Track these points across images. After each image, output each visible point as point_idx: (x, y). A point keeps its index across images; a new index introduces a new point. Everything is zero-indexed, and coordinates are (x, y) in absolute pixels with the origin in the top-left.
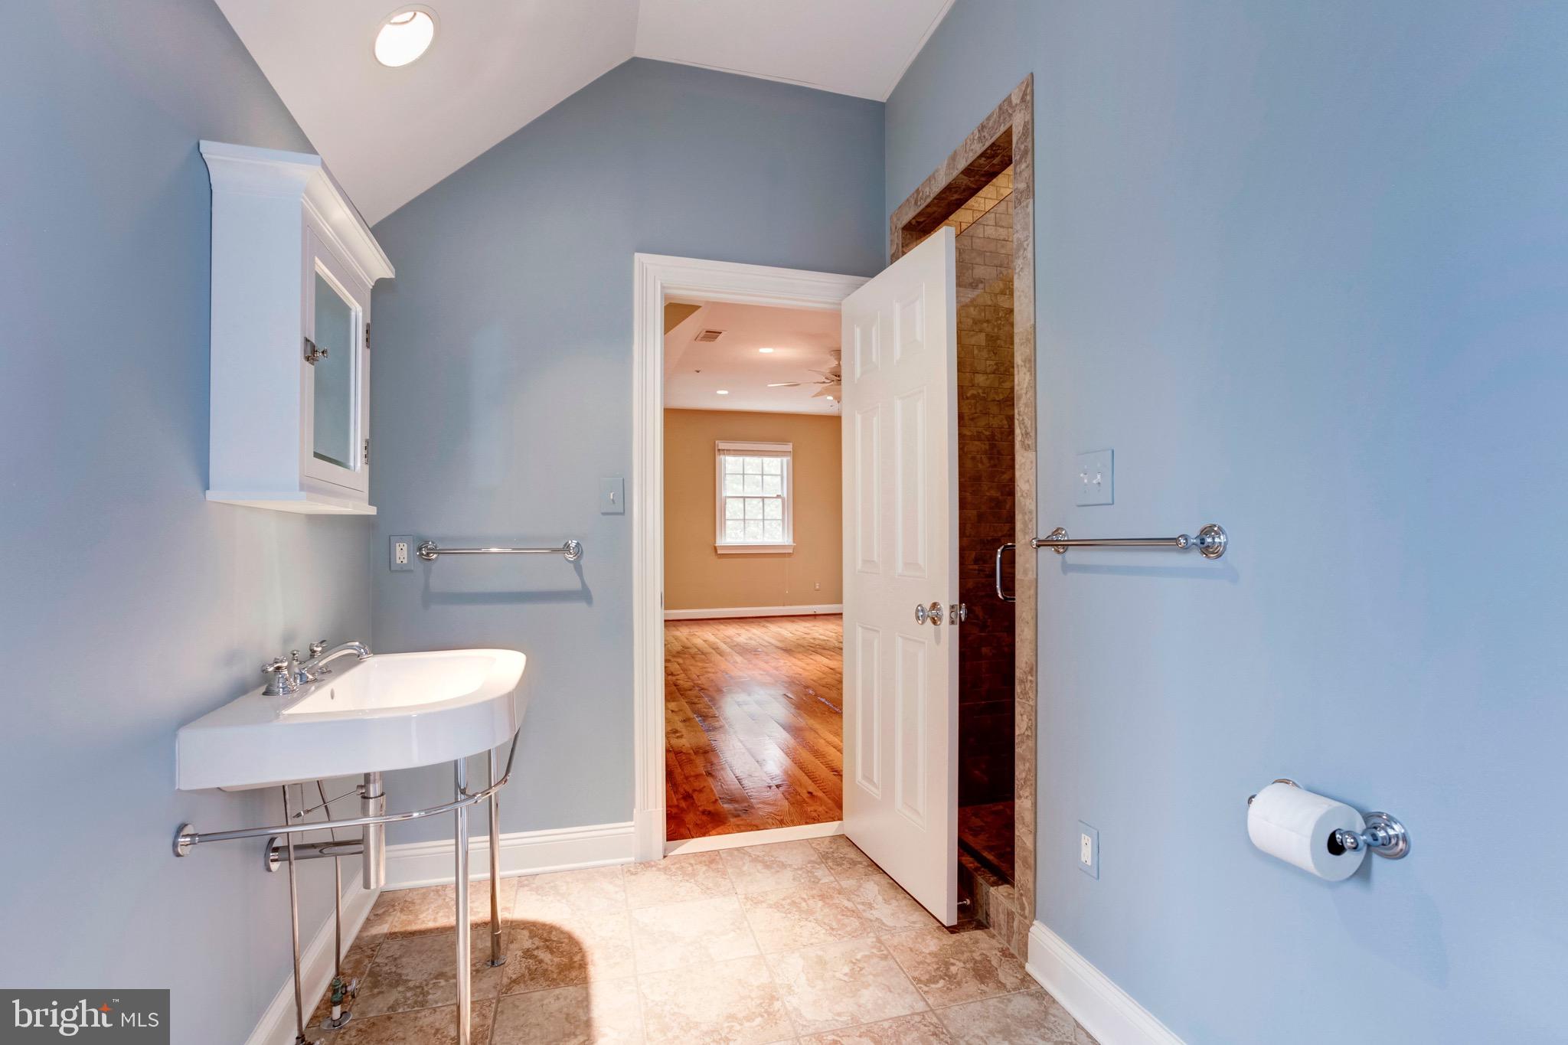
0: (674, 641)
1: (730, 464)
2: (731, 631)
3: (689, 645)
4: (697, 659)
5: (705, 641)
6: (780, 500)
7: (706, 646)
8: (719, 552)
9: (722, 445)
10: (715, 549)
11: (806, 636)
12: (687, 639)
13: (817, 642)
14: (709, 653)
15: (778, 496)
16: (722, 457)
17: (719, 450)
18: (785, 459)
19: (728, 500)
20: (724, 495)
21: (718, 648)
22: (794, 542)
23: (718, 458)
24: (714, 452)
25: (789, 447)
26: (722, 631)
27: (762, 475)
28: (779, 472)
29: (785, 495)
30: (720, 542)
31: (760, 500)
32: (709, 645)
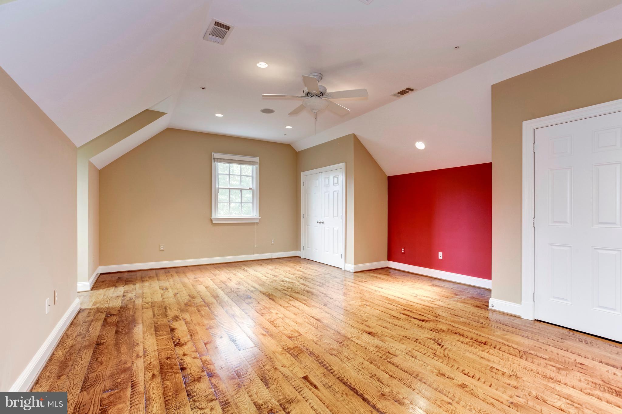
0: (183, 289)
1: (221, 168)
2: (223, 275)
3: (195, 294)
4: (203, 313)
5: (206, 287)
6: (251, 191)
7: (208, 293)
8: (214, 222)
9: (216, 155)
10: (211, 220)
11: (275, 278)
12: (193, 286)
13: (287, 285)
14: (212, 304)
15: (250, 189)
16: (216, 163)
17: (214, 158)
18: (255, 167)
19: (220, 190)
20: (217, 186)
21: (218, 296)
22: (259, 217)
23: (213, 164)
24: (211, 160)
25: (257, 159)
26: (217, 276)
27: (241, 176)
28: (251, 175)
29: (254, 188)
30: (213, 217)
31: (239, 190)
32: (211, 293)
